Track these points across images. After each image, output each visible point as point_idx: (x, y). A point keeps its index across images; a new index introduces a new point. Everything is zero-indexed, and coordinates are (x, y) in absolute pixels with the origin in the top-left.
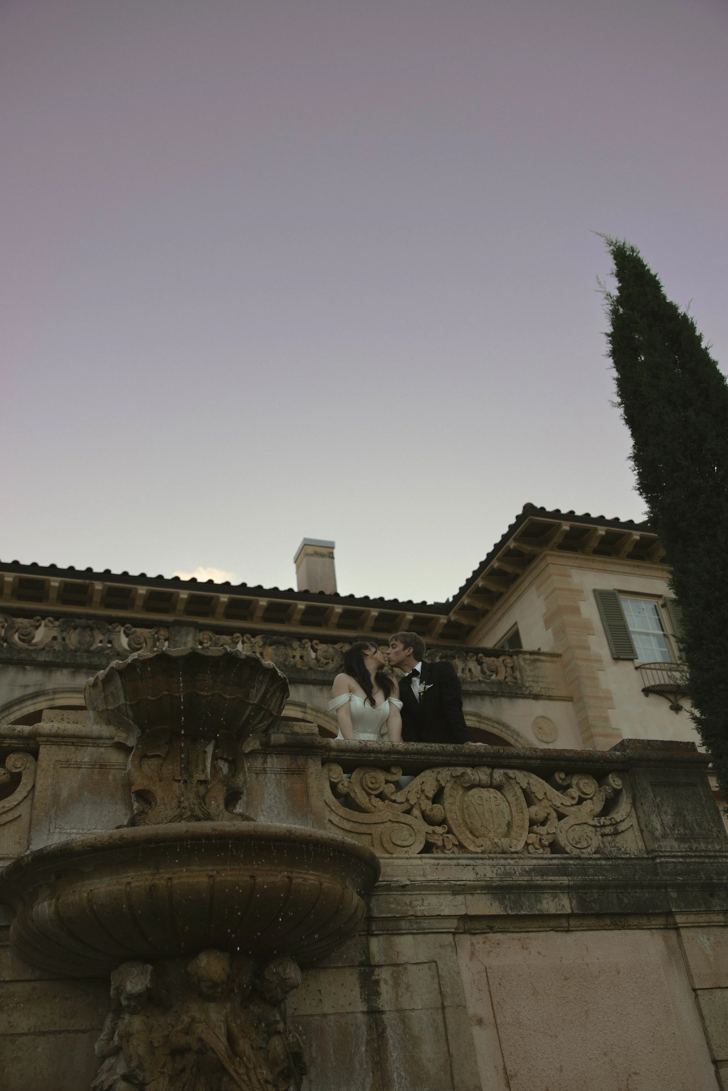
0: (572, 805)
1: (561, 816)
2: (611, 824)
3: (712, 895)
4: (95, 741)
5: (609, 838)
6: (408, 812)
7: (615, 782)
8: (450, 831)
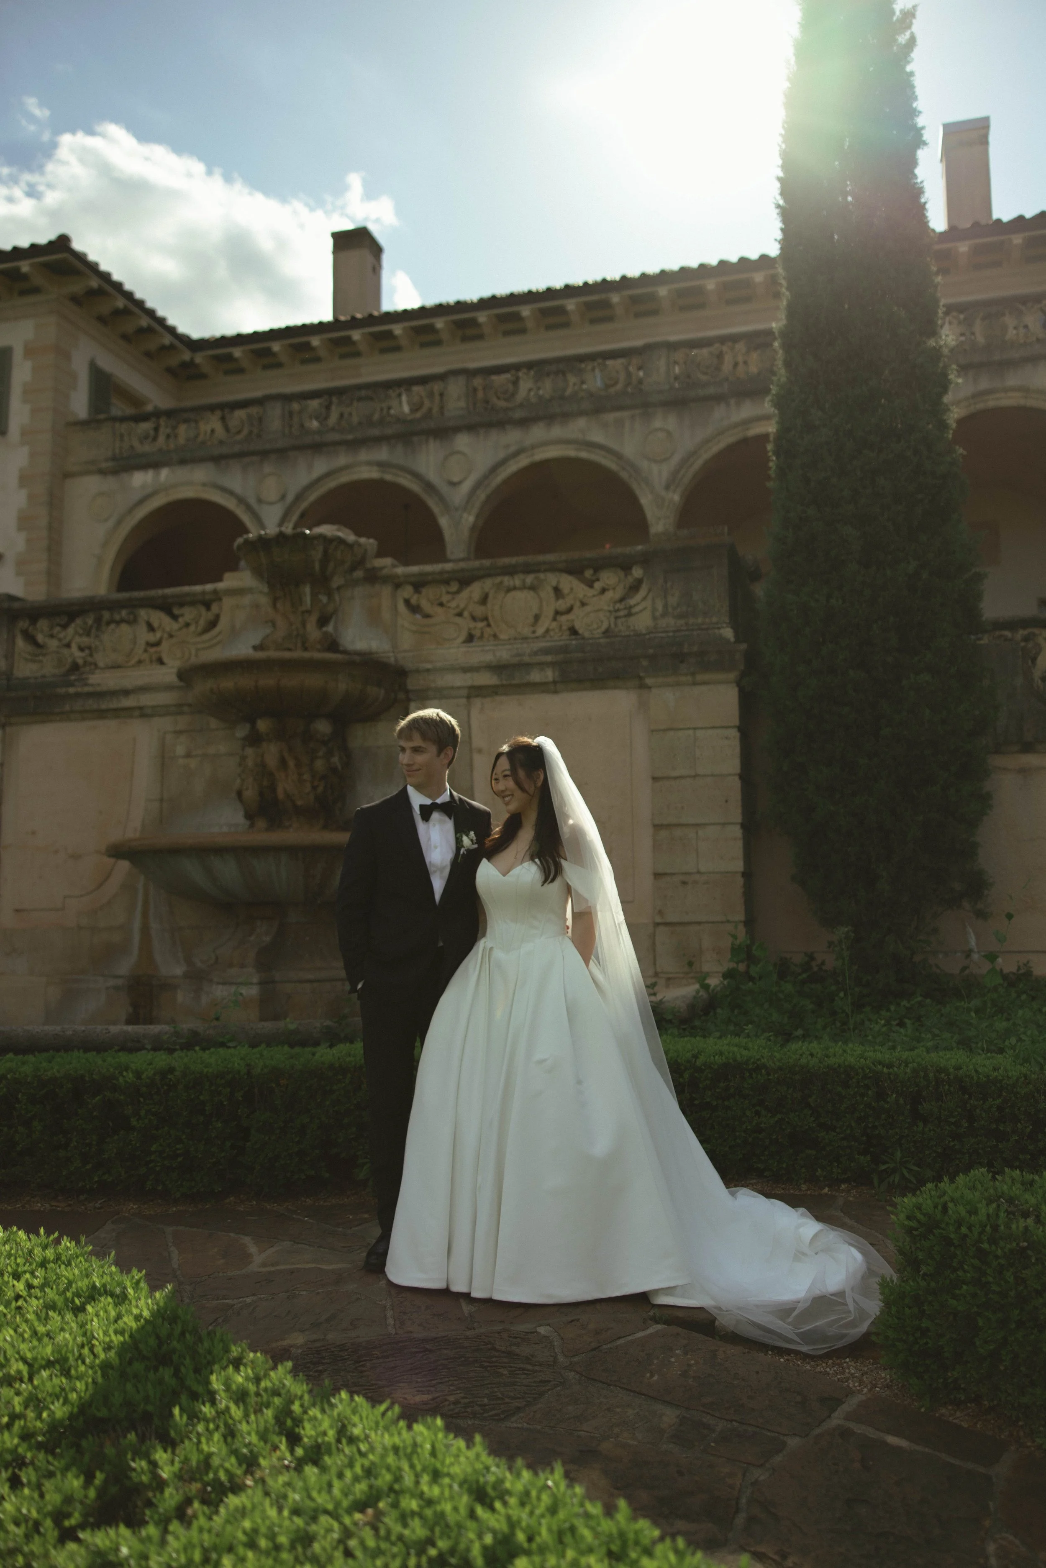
0: (594, 596)
1: (583, 604)
2: (625, 608)
3: (682, 662)
4: (250, 590)
5: (623, 619)
6: (460, 615)
7: (637, 572)
8: (489, 625)
